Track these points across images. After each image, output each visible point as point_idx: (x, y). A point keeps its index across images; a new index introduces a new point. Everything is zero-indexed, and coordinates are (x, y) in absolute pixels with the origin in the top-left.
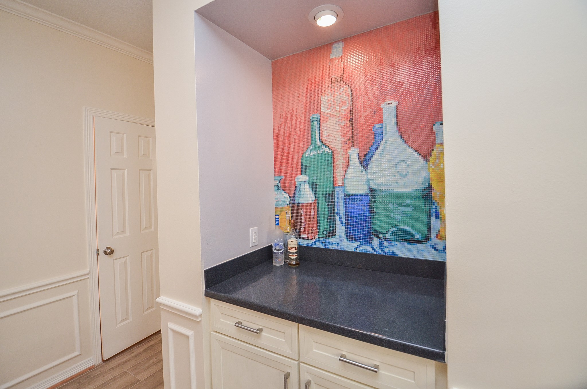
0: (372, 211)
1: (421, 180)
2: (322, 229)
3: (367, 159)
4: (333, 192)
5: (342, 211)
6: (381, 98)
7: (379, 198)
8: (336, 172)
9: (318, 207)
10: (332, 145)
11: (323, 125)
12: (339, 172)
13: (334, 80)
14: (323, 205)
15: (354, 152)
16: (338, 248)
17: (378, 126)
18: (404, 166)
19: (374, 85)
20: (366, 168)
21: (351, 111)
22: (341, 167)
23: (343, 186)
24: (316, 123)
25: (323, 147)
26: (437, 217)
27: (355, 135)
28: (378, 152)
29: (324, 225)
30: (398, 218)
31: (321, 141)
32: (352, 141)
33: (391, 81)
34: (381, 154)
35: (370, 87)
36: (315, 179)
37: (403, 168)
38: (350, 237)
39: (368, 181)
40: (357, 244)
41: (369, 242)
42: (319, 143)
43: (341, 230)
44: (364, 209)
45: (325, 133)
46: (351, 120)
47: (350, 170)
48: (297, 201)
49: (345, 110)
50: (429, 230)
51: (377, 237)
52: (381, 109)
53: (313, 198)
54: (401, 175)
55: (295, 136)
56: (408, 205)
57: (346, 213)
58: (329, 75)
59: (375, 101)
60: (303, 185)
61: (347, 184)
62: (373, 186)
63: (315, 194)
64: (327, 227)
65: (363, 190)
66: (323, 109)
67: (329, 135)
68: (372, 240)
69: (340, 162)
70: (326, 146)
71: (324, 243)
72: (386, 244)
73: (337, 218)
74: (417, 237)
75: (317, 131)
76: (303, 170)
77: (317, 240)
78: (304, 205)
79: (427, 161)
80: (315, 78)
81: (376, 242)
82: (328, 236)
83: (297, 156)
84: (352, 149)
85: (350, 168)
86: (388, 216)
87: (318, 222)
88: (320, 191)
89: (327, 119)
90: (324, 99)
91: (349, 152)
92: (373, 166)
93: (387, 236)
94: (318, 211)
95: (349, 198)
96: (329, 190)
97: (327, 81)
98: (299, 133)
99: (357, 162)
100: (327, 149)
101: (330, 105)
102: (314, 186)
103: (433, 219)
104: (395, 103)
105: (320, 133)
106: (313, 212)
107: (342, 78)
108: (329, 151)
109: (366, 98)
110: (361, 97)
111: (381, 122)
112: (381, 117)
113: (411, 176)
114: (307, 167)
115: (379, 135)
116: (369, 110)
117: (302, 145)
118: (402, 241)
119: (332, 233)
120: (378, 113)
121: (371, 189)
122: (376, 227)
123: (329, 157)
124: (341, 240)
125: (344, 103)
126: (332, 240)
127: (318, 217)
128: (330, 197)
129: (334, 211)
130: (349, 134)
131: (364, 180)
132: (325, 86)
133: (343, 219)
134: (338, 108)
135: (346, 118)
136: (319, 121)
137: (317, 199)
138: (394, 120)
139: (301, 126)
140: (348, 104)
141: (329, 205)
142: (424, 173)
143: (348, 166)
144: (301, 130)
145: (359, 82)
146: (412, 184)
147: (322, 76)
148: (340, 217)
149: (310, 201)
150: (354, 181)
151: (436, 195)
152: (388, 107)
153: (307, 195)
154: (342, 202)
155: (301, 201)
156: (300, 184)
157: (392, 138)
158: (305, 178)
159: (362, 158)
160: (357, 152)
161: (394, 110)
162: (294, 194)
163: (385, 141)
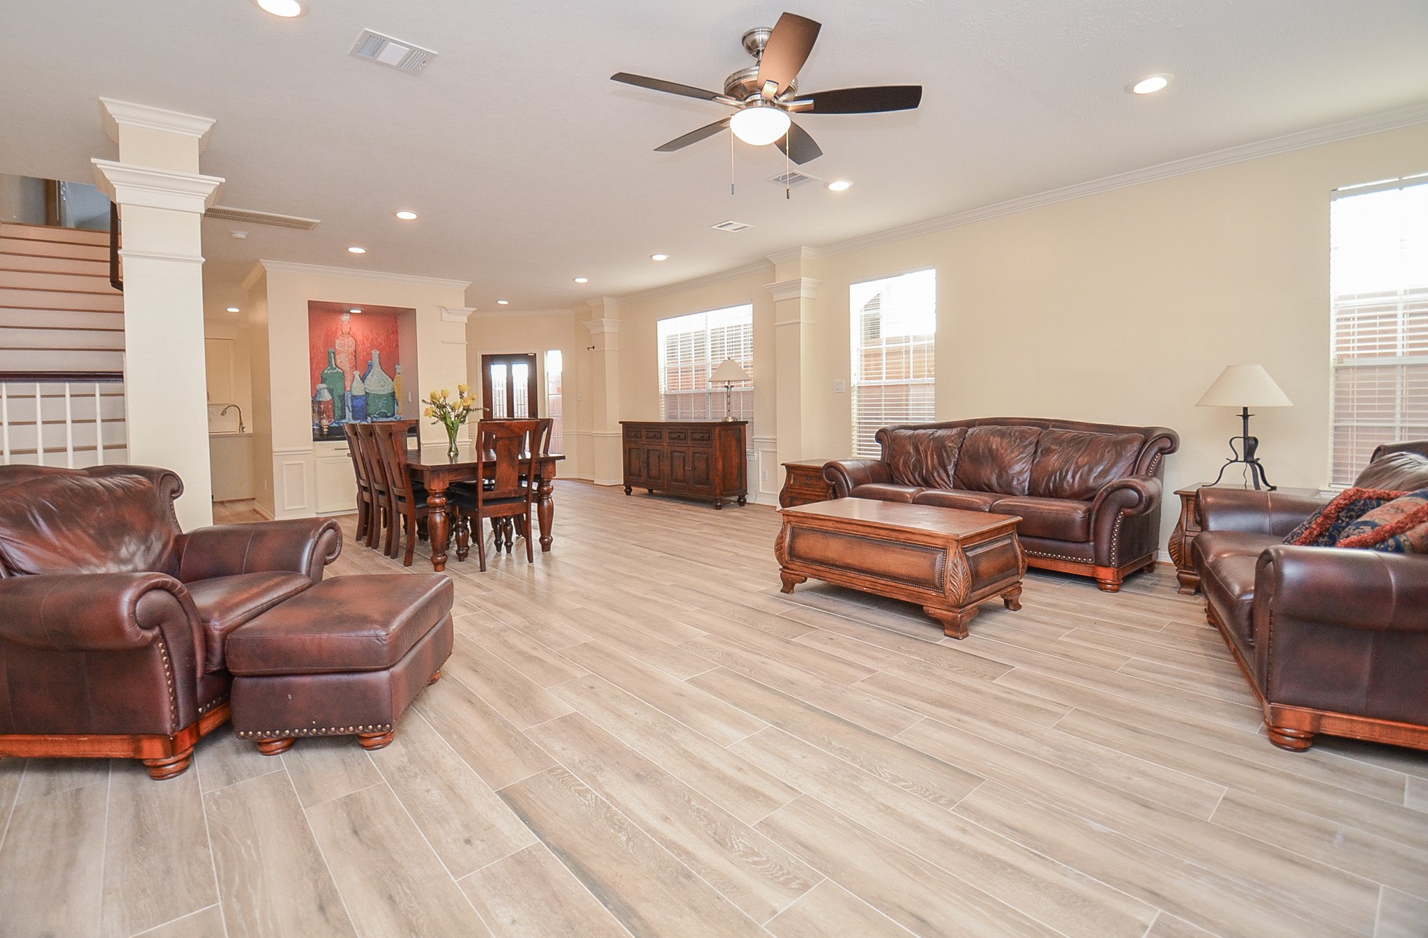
0: (367, 403)
1: (390, 389)
2: (337, 415)
3: (364, 377)
4: (344, 394)
5: (350, 405)
6: (372, 347)
7: (371, 397)
9: (334, 403)
10: (343, 368)
11: (337, 356)
12: (348, 384)
14: (338, 404)
15: (357, 373)
17: (370, 362)
19: (367, 339)
20: (364, 382)
21: (355, 352)
23: (351, 391)
24: (332, 354)
28: (370, 374)
29: (338, 413)
30: (379, 405)
31: (336, 365)
33: (376, 341)
34: (372, 376)
35: (365, 342)
36: (331, 386)
37: (382, 383)
38: (355, 417)
39: (365, 389)
40: (359, 420)
41: (365, 420)
42: (334, 366)
43: (349, 414)
44: (363, 402)
45: (338, 361)
46: (355, 356)
47: (355, 382)
48: (318, 399)
50: (394, 411)
51: (370, 416)
52: (372, 354)
53: (331, 398)
54: (382, 386)
55: (316, 360)
56: (385, 400)
57: (352, 406)
58: (341, 329)
59: (368, 350)
60: (324, 390)
61: (353, 389)
62: (367, 391)
63: (332, 395)
64: (340, 414)
65: (364, 393)
66: (336, 347)
67: (341, 362)
68: (367, 418)
69: (349, 377)
70: (339, 368)
71: (338, 423)
72: (374, 419)
73: (347, 408)
74: (389, 415)
76: (325, 381)
77: (333, 422)
78: (324, 402)
79: (393, 380)
80: (331, 328)
81: (369, 419)
82: (341, 419)
83: (318, 372)
85: (355, 381)
86: (375, 405)
87: (334, 412)
88: (335, 393)
92: (367, 381)
93: (375, 415)
94: (334, 405)
95: (354, 397)
97: (340, 333)
98: (319, 358)
100: (339, 370)
102: (331, 391)
103: (396, 406)
104: (378, 352)
106: (330, 406)
107: (349, 334)
111: (371, 360)
112: (371, 357)
113: (386, 387)
114: (327, 379)
115: (371, 366)
117: (323, 365)
118: (381, 416)
119: (343, 416)
120: (369, 355)
121: (366, 392)
122: (369, 412)
124: (350, 420)
125: (351, 346)
126: (343, 421)
127: (334, 408)
128: (342, 397)
129: (345, 405)
131: (363, 388)
132: (338, 335)
133: (351, 409)
135: (352, 354)
136: (334, 353)
137: (333, 398)
138: (378, 360)
139: (323, 354)
140: (353, 347)
141: (341, 402)
142: (391, 385)
143: (353, 380)
144: (320, 356)
145: (359, 338)
146: (386, 391)
147: (337, 329)
148: (349, 408)
149: (328, 399)
150: (357, 388)
151: (396, 395)
152: (375, 353)
153: (326, 396)
154: (350, 400)
155: (321, 400)
156: (321, 389)
157: (377, 368)
158: (324, 386)
159: (361, 376)
161: (378, 355)
162: (316, 396)
163: (373, 369)
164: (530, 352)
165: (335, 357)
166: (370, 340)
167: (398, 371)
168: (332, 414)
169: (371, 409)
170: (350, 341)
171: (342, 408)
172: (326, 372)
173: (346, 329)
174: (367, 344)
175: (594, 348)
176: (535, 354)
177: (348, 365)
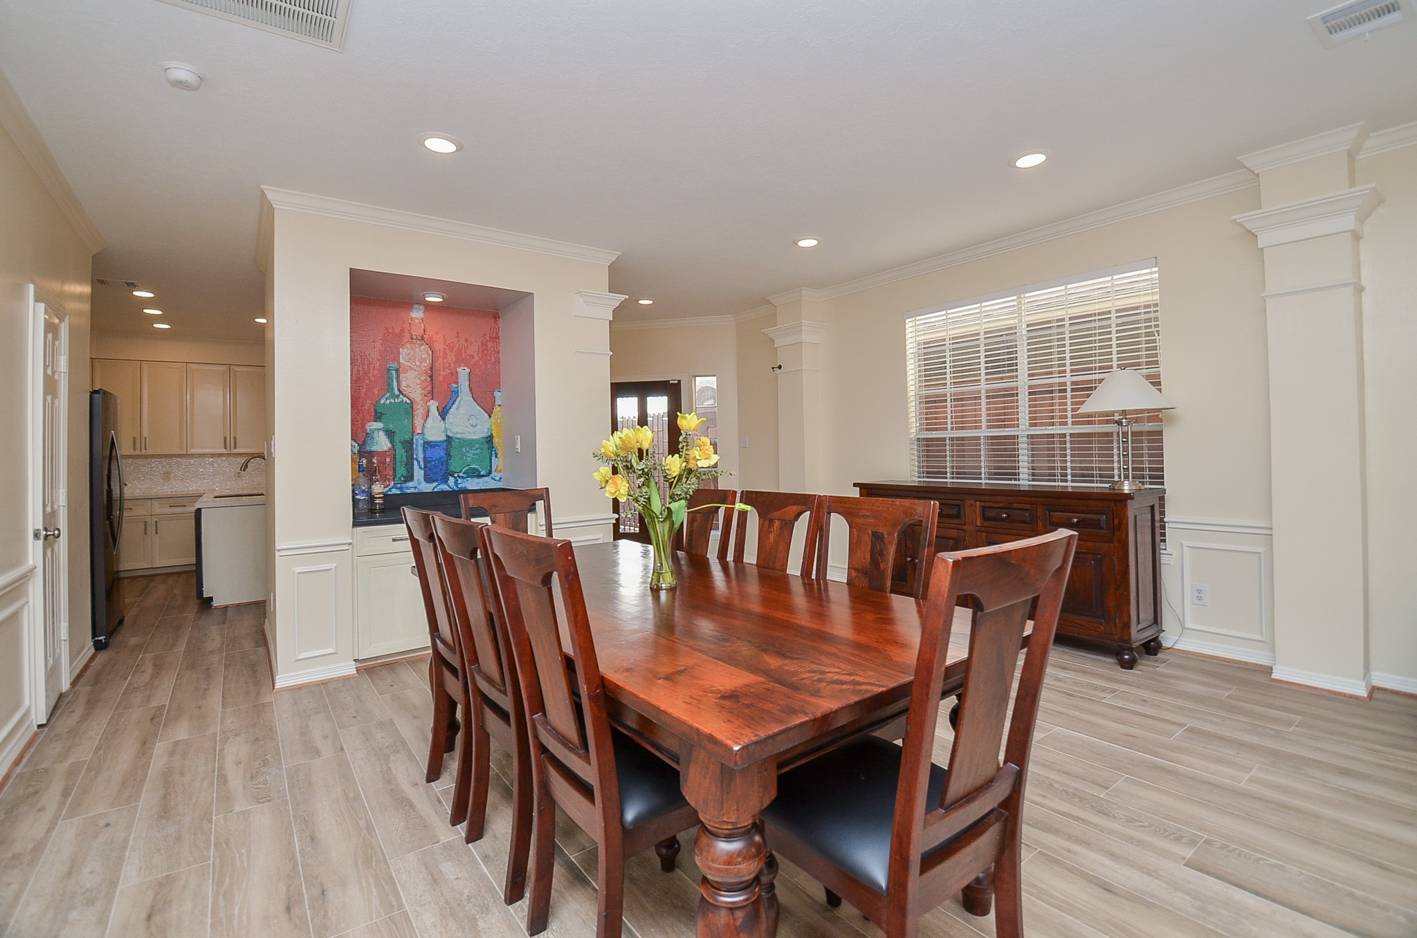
0: (449, 455)
1: (486, 430)
2: (399, 475)
3: (445, 411)
4: (412, 440)
5: (421, 458)
6: (459, 362)
7: (455, 444)
8: (415, 421)
9: (395, 454)
10: (412, 396)
11: (402, 376)
12: (418, 421)
13: (414, 337)
14: (401, 452)
15: (433, 405)
16: (417, 491)
17: (454, 385)
18: (475, 419)
19: (452, 351)
20: (444, 419)
21: (431, 369)
22: (420, 417)
23: (422, 434)
24: (394, 372)
25: (401, 396)
26: (496, 457)
27: (435, 390)
28: (455, 406)
29: (401, 471)
30: (469, 459)
31: (399, 390)
32: (431, 395)
33: (466, 352)
34: (457, 409)
35: (448, 352)
36: (391, 426)
37: (473, 421)
38: (428, 479)
39: (446, 431)
40: (435, 484)
41: (446, 481)
42: (397, 392)
43: (419, 473)
44: (442, 454)
45: (404, 384)
46: (431, 377)
47: (430, 420)
48: (368, 449)
49: (425, 367)
50: (491, 466)
51: (453, 476)
52: (457, 373)
53: (389, 445)
54: (472, 426)
55: (367, 382)
56: (477, 449)
57: (425, 458)
58: (409, 333)
59: (453, 365)
60: (376, 432)
61: (426, 432)
62: (450, 434)
63: (392, 441)
64: (404, 474)
65: (443, 438)
66: (401, 361)
67: (408, 386)
68: (448, 480)
69: (419, 412)
70: (405, 396)
71: (401, 489)
72: (460, 481)
73: (415, 463)
74: (482, 473)
75: (394, 380)
76: (378, 417)
77: (393, 487)
78: (378, 453)
79: (490, 417)
80: (393, 328)
81: (451, 480)
82: (405, 482)
83: (369, 401)
84: (432, 401)
85: (430, 418)
86: (462, 459)
87: (394, 470)
88: (397, 438)
89: (406, 371)
90: (403, 352)
91: (429, 404)
92: (449, 417)
93: (461, 475)
94: (395, 458)
95: (428, 445)
96: (407, 437)
97: (407, 336)
98: (372, 379)
99: (436, 413)
100: (405, 399)
101: (410, 358)
102: (390, 434)
103: (493, 458)
104: (468, 371)
105: (398, 382)
106: (388, 460)
107: (422, 338)
108: (409, 401)
109: (445, 361)
110: (441, 359)
111: (457, 383)
112: (457, 379)
113: (479, 427)
114: (382, 414)
115: (456, 394)
116: (447, 371)
117: (376, 391)
118: (472, 477)
119: (410, 477)
120: (454, 374)
121: (448, 436)
122: (452, 468)
123: (408, 406)
124: (420, 483)
125: (425, 360)
126: (410, 484)
127: (395, 464)
128: (409, 445)
129: (412, 458)
130: (429, 388)
131: (443, 429)
132: (405, 340)
133: (422, 464)
134: (418, 363)
135: (426, 373)
136: (397, 371)
137: (393, 446)
138: (467, 383)
139: (376, 372)
140: (428, 362)
141: (406, 452)
142: (488, 425)
143: (427, 416)
144: (374, 375)
145: (439, 346)
146: (479, 433)
147: (402, 330)
148: (419, 462)
149: (385, 448)
150: (434, 430)
151: (495, 440)
152: (463, 372)
153: (381, 443)
154: (420, 449)
155: (374, 448)
156: (372, 431)
157: (465, 397)
158: (379, 425)
159: (441, 410)
160: (437, 404)
161: (467, 375)
162: (364, 442)
163: (459, 398)
164: (672, 378)
165: (398, 378)
166: (455, 349)
167: (498, 402)
168: (391, 473)
169: (454, 465)
170: (423, 352)
171: (407, 464)
172: (382, 401)
173: (417, 332)
174: (451, 357)
175: (780, 367)
176: (679, 381)
177: (419, 391)
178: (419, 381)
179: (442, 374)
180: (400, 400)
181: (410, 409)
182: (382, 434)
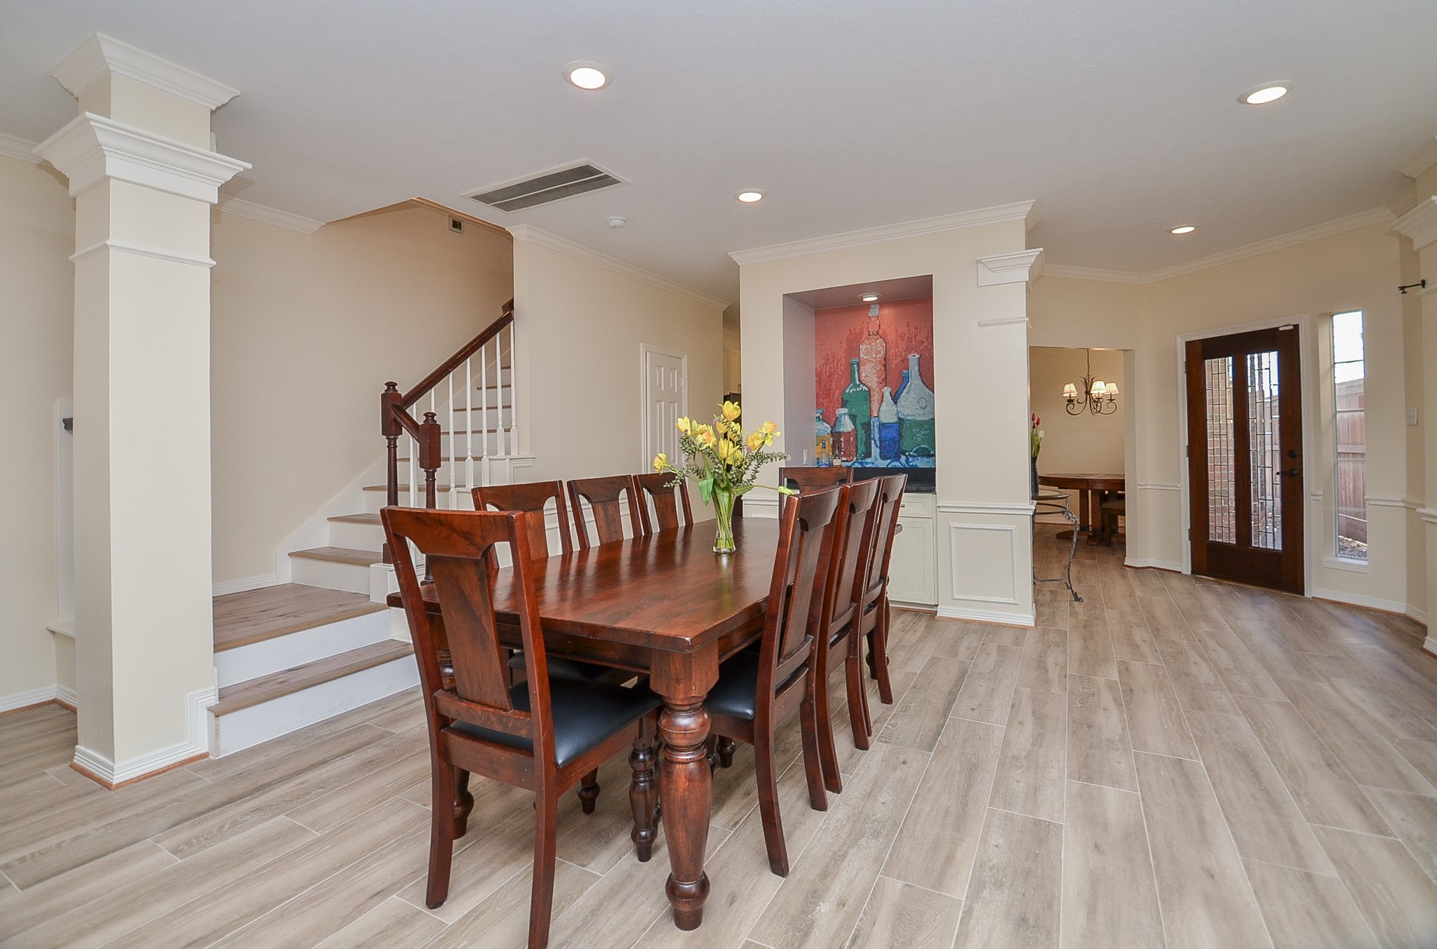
0: (900, 435)
2: (860, 452)
3: (897, 396)
4: (870, 422)
5: (877, 436)
6: (909, 351)
7: (906, 424)
8: (872, 406)
9: (857, 434)
10: (869, 384)
11: (862, 368)
12: (875, 406)
13: (871, 333)
14: (861, 433)
15: (887, 391)
16: (874, 466)
17: (905, 371)
18: (924, 401)
19: (903, 340)
20: (896, 403)
21: (885, 359)
22: (876, 402)
23: (878, 416)
24: (855, 366)
25: (861, 385)
27: (888, 377)
28: (905, 390)
29: (862, 448)
30: (919, 439)
31: (859, 380)
32: (885, 382)
33: (915, 339)
34: (907, 392)
35: (900, 343)
36: (854, 411)
37: (923, 404)
38: (883, 457)
39: (898, 413)
40: (889, 461)
41: (898, 460)
42: (858, 382)
43: (875, 451)
44: (895, 434)
45: (863, 375)
46: (885, 366)
47: (884, 404)
48: (837, 430)
49: (880, 357)
51: (904, 455)
52: (908, 360)
53: (853, 427)
54: (922, 408)
55: (836, 376)
56: (926, 430)
57: (880, 438)
58: (867, 329)
59: (903, 353)
60: (843, 417)
61: (881, 415)
62: (901, 416)
63: (854, 424)
64: (864, 451)
65: (895, 420)
66: (862, 355)
67: (866, 376)
68: (900, 457)
69: (876, 398)
70: (864, 385)
71: (861, 463)
72: (910, 459)
73: (873, 442)
74: (931, 453)
75: (856, 372)
76: (844, 405)
77: (855, 462)
78: (844, 433)
80: (855, 329)
81: (903, 458)
82: (865, 458)
83: (837, 392)
84: (886, 388)
86: (912, 439)
87: (856, 447)
88: (858, 421)
89: (865, 364)
90: (862, 347)
91: (883, 390)
92: (901, 401)
93: (911, 453)
94: (857, 437)
95: (883, 426)
96: (866, 420)
97: (866, 333)
98: (840, 373)
99: (890, 398)
100: (864, 388)
101: (867, 352)
102: (853, 418)
104: (918, 356)
105: (859, 374)
106: (852, 439)
107: (878, 332)
108: (867, 389)
109: (896, 350)
110: (893, 349)
111: (907, 369)
112: (908, 365)
113: (928, 409)
114: (847, 401)
115: (905, 380)
116: (899, 359)
117: (842, 382)
118: (923, 456)
119: (868, 455)
120: (905, 361)
121: (900, 419)
122: (903, 448)
123: (867, 394)
124: (876, 460)
125: (879, 352)
126: (868, 460)
127: (857, 442)
128: (867, 427)
129: (870, 438)
130: (883, 376)
131: (895, 412)
132: (864, 337)
133: (878, 443)
134: (874, 356)
135: (881, 363)
136: (858, 364)
137: (855, 428)
138: (917, 368)
139: (842, 368)
140: (883, 353)
141: (865, 432)
143: (882, 402)
144: (842, 371)
145: (891, 337)
146: (929, 414)
147: (862, 329)
148: (875, 441)
149: (850, 430)
150: (887, 413)
152: (914, 359)
153: (847, 425)
154: (876, 429)
155: (841, 430)
156: (841, 415)
157: (915, 381)
158: (845, 410)
159: (893, 395)
160: (889, 390)
161: (917, 360)
162: (835, 424)
163: (910, 383)
165: (858, 370)
166: (906, 338)
168: (854, 450)
169: (905, 444)
170: (879, 345)
171: (866, 443)
172: (847, 391)
173: (874, 328)
174: (902, 345)
175: (1423, 284)
177: (875, 380)
178: (875, 371)
179: (894, 362)
180: (860, 389)
181: (868, 396)
182: (847, 417)
